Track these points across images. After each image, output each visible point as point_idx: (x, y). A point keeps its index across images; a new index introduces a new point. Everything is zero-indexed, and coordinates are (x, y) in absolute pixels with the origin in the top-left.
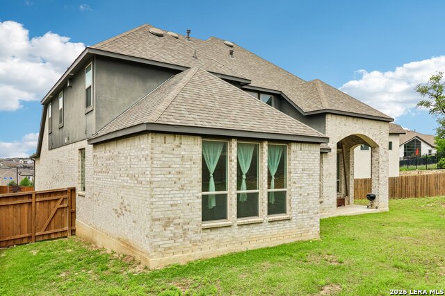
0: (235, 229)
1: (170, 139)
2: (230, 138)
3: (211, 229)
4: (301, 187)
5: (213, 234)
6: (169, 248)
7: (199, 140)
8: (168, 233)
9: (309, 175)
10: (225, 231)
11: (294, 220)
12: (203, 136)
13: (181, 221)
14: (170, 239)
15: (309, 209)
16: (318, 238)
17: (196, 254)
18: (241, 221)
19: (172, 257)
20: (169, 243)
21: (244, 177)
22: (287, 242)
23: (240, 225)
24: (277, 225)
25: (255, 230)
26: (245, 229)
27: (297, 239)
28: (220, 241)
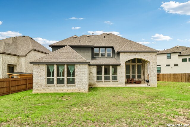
0: (56, 87)
1: (37, 65)
2: (54, 64)
3: (48, 86)
4: (79, 77)
5: (49, 88)
6: (37, 89)
7: (45, 65)
8: (37, 86)
9: (83, 73)
10: (53, 87)
11: (76, 86)
12: (46, 64)
13: (40, 83)
14: (38, 87)
15: (83, 83)
16: (87, 92)
17: (44, 92)
18: (58, 85)
19: (38, 91)
20: (37, 88)
21: (61, 74)
22: (74, 92)
23: (58, 86)
24: (70, 87)
25: (62, 88)
26: (59, 87)
27: (78, 92)
28: (51, 89)
